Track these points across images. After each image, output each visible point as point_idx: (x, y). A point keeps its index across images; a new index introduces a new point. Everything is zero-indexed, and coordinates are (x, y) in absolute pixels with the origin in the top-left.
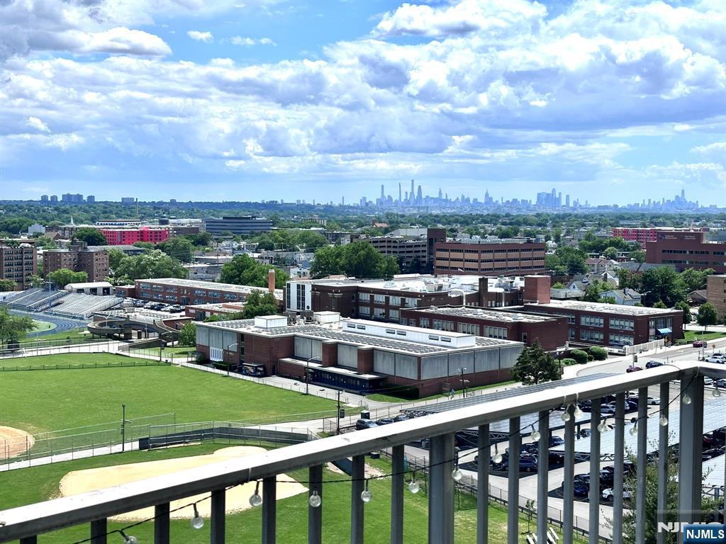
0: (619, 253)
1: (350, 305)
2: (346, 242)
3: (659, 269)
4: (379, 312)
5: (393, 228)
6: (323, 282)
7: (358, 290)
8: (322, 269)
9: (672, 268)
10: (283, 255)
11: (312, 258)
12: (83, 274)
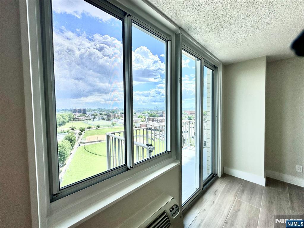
0: (185, 114)
1: (153, 120)
2: (152, 113)
3: (190, 116)
4: (157, 121)
5: (158, 111)
6: (150, 118)
7: (154, 119)
8: (150, 116)
9: (191, 116)
10: (145, 115)
11: (148, 115)
12: (121, 117)
